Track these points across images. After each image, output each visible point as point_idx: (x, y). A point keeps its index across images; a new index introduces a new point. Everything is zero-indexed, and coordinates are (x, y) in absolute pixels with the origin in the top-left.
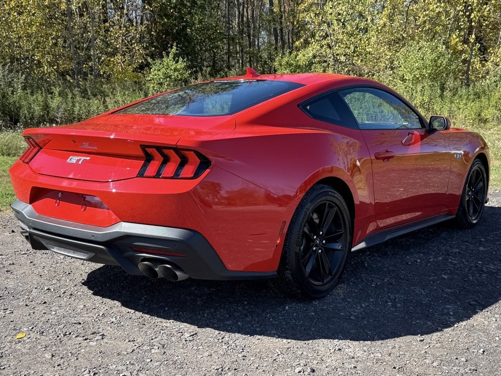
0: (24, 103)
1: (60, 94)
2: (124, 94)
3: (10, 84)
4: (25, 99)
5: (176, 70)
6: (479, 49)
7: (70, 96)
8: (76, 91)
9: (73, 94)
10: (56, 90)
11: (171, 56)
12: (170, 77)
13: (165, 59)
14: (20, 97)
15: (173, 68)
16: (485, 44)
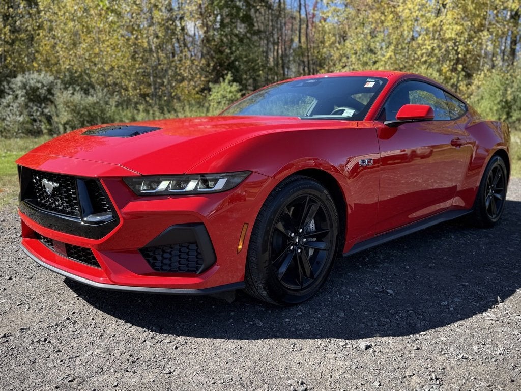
0: (117, 117)
1: (143, 111)
2: (192, 111)
3: (107, 103)
4: (118, 114)
5: (231, 92)
6: (465, 76)
7: (151, 112)
8: (156, 108)
9: (154, 111)
10: (141, 107)
11: (227, 81)
12: (226, 97)
13: (222, 84)
14: (114, 112)
15: (228, 90)
16: (469, 72)
